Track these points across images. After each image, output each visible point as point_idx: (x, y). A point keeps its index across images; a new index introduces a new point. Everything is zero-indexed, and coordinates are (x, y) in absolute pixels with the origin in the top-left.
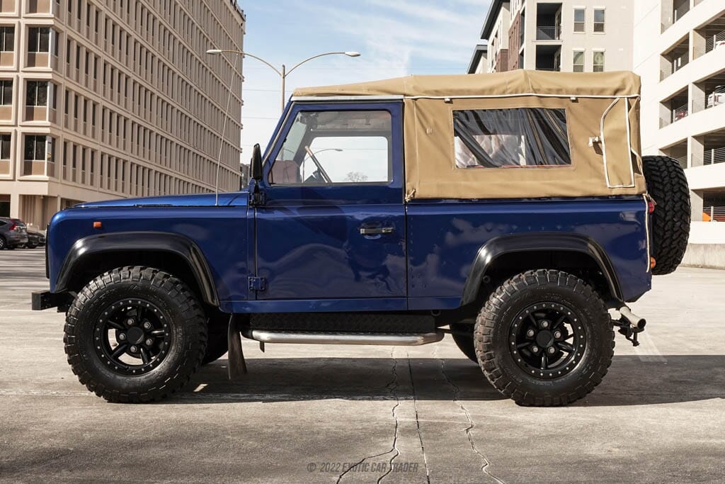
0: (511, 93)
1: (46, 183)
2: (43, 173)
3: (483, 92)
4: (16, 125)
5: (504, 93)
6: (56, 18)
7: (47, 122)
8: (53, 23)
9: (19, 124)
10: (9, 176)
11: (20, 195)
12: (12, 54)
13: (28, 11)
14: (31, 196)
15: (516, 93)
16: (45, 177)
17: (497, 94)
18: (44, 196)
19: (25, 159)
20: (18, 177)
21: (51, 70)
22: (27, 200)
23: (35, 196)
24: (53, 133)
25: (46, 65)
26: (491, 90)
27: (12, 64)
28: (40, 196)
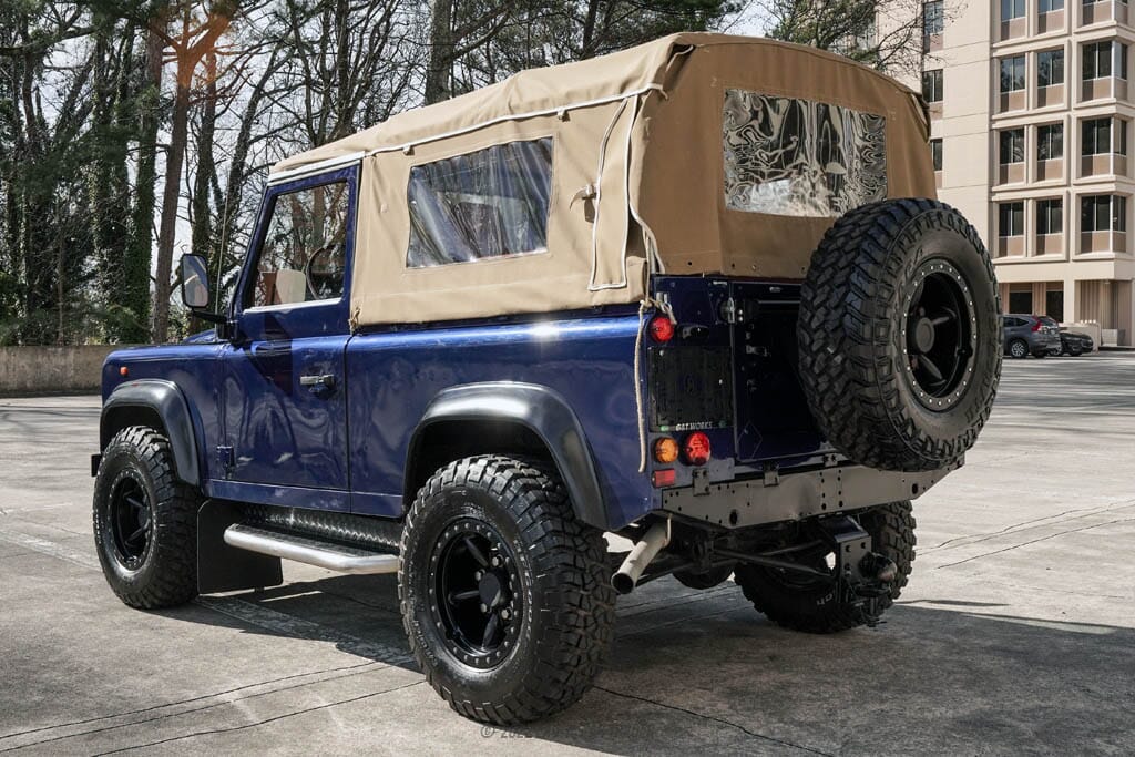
0: (481, 121)
1: (1112, 262)
2: (1107, 248)
3: (447, 126)
4: (1068, 185)
5: (472, 122)
6: (1122, 25)
7: (1111, 176)
8: (1115, 34)
9: (1072, 182)
10: (1062, 256)
11: (1076, 281)
12: (1062, 88)
13: (1081, 23)
14: (1093, 281)
15: (487, 120)
16: (1110, 253)
17: (465, 127)
18: (1110, 281)
19: (1082, 230)
20: (1073, 256)
21: (1115, 101)
22: (1086, 287)
23: (1098, 281)
24: (1119, 189)
25: (1109, 95)
26: (458, 121)
27: (1061, 101)
28: (1104, 281)
